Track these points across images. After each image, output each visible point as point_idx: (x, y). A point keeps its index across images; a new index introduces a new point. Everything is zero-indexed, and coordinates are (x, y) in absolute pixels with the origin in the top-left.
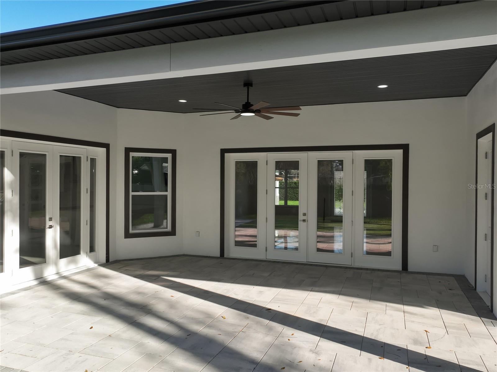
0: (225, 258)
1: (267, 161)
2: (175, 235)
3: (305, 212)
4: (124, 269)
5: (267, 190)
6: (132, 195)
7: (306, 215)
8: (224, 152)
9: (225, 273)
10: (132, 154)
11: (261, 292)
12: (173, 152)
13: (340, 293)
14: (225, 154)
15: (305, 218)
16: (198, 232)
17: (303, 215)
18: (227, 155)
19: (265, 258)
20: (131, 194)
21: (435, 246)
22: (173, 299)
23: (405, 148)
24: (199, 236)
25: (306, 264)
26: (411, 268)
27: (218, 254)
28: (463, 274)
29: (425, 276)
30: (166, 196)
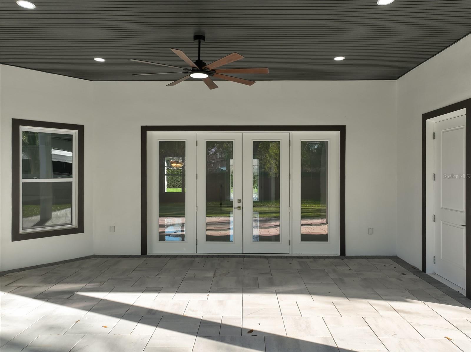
0: (147, 255)
1: (197, 141)
2: (83, 232)
3: (240, 198)
4: (14, 286)
5: (197, 175)
6: (23, 183)
7: (242, 201)
8: (145, 129)
9: (160, 278)
10: (23, 128)
11: (221, 302)
12: (80, 129)
13: (310, 293)
14: (147, 132)
15: (240, 205)
16: (113, 227)
17: (238, 202)
18: (149, 133)
19: (195, 253)
20: (22, 181)
21: (371, 228)
22: (107, 330)
23: (342, 129)
24: (114, 231)
25: (243, 257)
26: (348, 253)
27: (138, 252)
28: (395, 255)
29: (364, 260)
30: (70, 184)
